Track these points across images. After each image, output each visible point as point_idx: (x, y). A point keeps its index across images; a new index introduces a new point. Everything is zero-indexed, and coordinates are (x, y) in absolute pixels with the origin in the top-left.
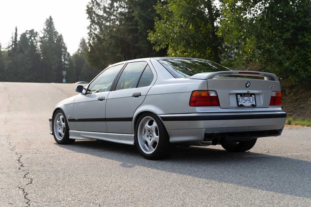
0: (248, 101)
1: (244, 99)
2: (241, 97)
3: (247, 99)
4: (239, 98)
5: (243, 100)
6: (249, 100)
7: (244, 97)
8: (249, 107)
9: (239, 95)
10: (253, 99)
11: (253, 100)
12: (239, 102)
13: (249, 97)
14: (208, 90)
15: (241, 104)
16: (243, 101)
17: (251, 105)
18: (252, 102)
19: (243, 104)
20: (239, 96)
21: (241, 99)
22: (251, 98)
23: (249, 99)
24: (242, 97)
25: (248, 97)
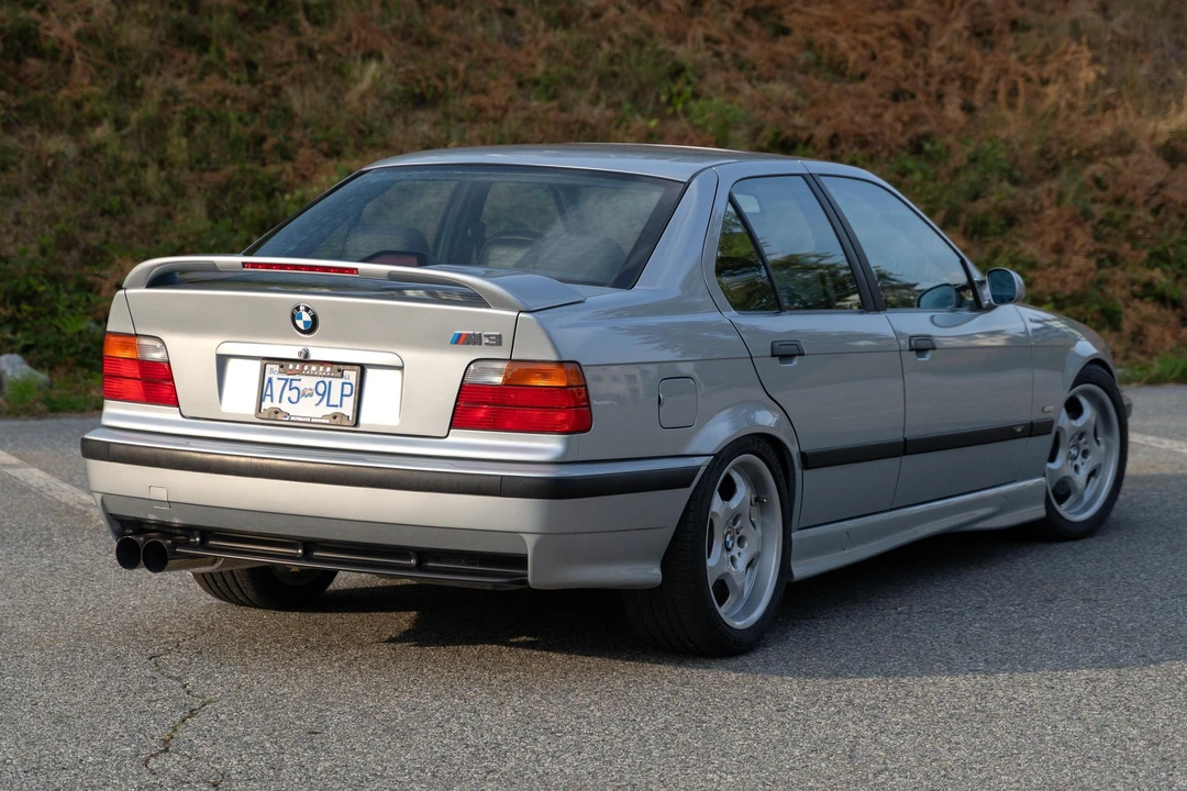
0: (316, 398)
1: (295, 384)
2: (286, 377)
3: (314, 387)
4: (270, 380)
5: (290, 389)
6: (323, 395)
7: (297, 377)
8: (310, 423)
9: (276, 367)
10: (347, 389)
11: (342, 395)
12: (268, 399)
13: (327, 380)
14: (137, 335)
15: (276, 404)
16: (287, 393)
17: (323, 417)
18: (335, 399)
19: (285, 407)
20: (273, 370)
21: (277, 385)
22: (337, 383)
23: (321, 388)
24: (290, 377)
25: (320, 379)
